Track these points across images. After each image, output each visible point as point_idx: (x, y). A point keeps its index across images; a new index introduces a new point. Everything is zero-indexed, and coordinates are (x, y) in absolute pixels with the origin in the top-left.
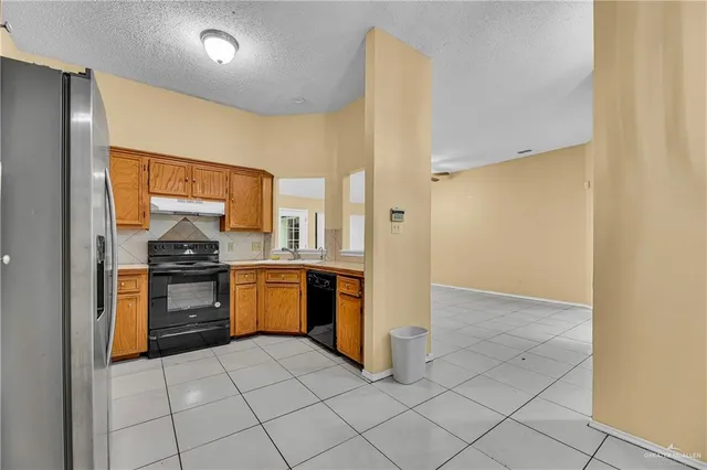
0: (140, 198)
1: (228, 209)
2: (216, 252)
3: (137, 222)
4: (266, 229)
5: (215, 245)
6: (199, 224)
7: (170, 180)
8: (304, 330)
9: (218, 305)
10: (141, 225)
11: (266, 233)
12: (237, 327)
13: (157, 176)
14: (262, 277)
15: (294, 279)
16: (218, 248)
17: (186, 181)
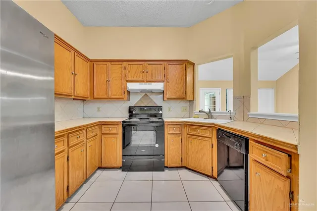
0: (122, 84)
1: (165, 86)
2: (161, 112)
3: (121, 97)
4: (189, 98)
5: (160, 108)
6: (153, 97)
7: (135, 73)
8: (215, 174)
9: (157, 146)
10: (123, 98)
11: (190, 101)
12: (168, 161)
13: (129, 72)
14: (185, 130)
15: (208, 134)
16: (161, 110)
17: (143, 72)
